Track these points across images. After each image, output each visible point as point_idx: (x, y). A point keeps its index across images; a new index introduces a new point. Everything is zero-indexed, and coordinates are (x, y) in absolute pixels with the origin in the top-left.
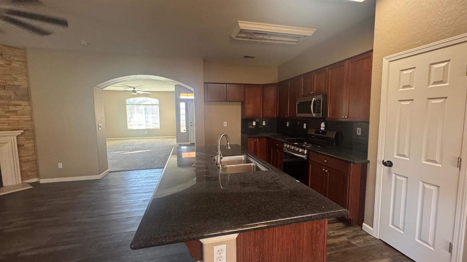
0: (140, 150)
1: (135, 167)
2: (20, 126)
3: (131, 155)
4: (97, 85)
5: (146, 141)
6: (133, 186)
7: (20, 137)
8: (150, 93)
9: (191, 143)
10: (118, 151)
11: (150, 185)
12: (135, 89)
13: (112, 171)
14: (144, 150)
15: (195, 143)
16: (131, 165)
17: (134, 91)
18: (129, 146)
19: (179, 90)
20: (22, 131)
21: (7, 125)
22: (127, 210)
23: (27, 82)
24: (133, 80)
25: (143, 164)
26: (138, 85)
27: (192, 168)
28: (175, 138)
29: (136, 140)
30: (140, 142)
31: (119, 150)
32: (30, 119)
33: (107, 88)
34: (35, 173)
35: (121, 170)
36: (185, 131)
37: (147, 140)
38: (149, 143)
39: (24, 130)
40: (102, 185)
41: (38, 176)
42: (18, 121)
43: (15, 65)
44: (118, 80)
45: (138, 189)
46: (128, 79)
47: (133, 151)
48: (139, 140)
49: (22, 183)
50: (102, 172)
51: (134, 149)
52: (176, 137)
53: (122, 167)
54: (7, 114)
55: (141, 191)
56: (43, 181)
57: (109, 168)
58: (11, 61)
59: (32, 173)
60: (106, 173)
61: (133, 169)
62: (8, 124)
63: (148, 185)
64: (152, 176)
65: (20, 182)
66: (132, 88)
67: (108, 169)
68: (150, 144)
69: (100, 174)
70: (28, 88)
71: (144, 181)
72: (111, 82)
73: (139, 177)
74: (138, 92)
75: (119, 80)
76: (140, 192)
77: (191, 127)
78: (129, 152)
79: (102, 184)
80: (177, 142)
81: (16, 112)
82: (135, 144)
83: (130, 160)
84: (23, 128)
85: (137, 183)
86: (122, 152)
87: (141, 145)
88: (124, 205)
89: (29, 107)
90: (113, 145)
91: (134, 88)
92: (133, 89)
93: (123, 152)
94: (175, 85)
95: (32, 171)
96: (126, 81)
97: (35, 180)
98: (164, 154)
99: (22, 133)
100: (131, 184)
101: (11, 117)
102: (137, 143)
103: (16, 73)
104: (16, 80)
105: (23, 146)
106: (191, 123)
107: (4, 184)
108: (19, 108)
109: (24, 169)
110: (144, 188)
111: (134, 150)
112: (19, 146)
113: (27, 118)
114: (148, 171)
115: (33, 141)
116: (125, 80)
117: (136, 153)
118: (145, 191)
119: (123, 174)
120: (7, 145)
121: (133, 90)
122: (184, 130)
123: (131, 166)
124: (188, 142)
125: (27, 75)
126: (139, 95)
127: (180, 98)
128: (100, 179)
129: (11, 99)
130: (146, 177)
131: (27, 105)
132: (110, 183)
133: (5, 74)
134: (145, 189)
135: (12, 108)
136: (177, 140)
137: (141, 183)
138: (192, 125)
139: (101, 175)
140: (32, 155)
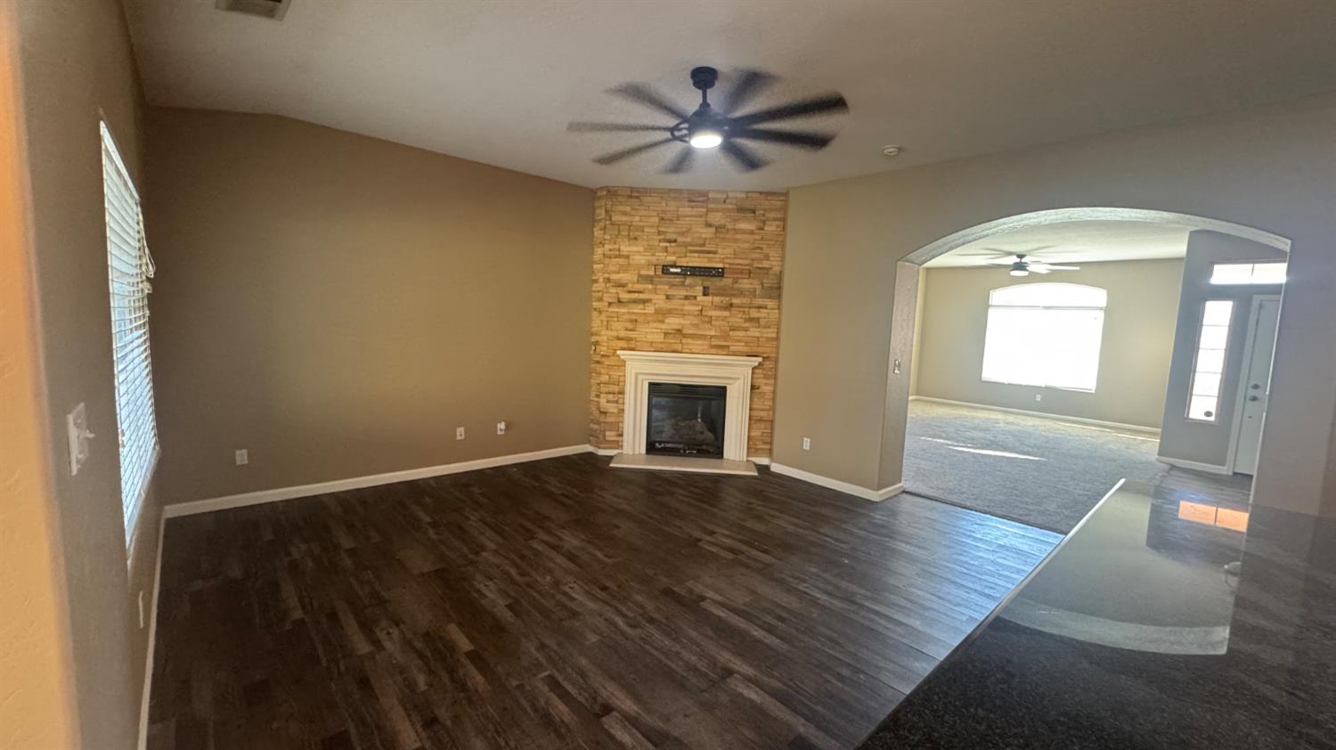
0: (1005, 449)
1: (976, 499)
2: (760, 350)
3: (972, 459)
4: (908, 257)
5: (1034, 426)
6: (955, 556)
7: (757, 371)
8: (1078, 268)
9: (1235, 474)
10: (940, 437)
11: (1006, 576)
12: (1024, 260)
13: (909, 490)
14: (1018, 453)
15: (1255, 474)
16: (964, 490)
17: (1020, 266)
18: (975, 429)
19: (1207, 250)
20: (760, 359)
21: (743, 344)
22: (917, 624)
23: (781, 261)
24: (1013, 231)
25: (1002, 498)
26: (1035, 245)
27: (1223, 577)
28: (1153, 434)
29: (1000, 416)
30: (1012, 423)
31: (944, 435)
32: (774, 335)
33: (932, 261)
34: (768, 447)
35: (934, 495)
36: (1212, 419)
37: (1037, 422)
38: (1046, 434)
39: (764, 358)
40: (875, 521)
41: (770, 453)
42: (758, 337)
43: (769, 229)
44: (963, 236)
45: (965, 574)
46: (995, 230)
47: (983, 448)
48: (1011, 418)
49: (747, 461)
50: (886, 487)
51: (988, 442)
52: (1159, 430)
53: (939, 489)
54: (747, 325)
55: (973, 582)
56: (776, 468)
57: (903, 478)
58: (764, 222)
59: (764, 447)
60: (893, 490)
61: (968, 504)
62: (746, 343)
63: (1000, 575)
64: (1025, 548)
65: (745, 459)
66: (1015, 257)
67: (900, 481)
68: (1047, 437)
69: (879, 488)
70: (781, 272)
71: (991, 557)
72: (945, 244)
73: (979, 536)
74: (1031, 268)
75: (967, 235)
76: (970, 585)
78: (970, 447)
79: (878, 517)
80: (1159, 454)
81: (757, 320)
82: (994, 427)
83: (965, 473)
84: (763, 353)
85: (965, 551)
86: (950, 442)
87: (1015, 436)
88: (915, 603)
89: (777, 311)
90: (933, 418)
91: (1021, 256)
92: (1018, 260)
93: (952, 445)
94: (1192, 234)
95: (764, 443)
96: (987, 236)
97: (764, 461)
98: (1088, 486)
99: (760, 364)
100: (949, 547)
101: (751, 329)
102: (1002, 425)
103: (768, 244)
104: (767, 258)
105: (758, 388)
106: (1256, 387)
107: (725, 456)
108: (763, 313)
109: (753, 434)
110: (985, 580)
111: (987, 445)
112: (753, 387)
113: (771, 333)
114: (1013, 527)
115: (772, 381)
116: (985, 233)
117: (991, 456)
118: (987, 591)
119: (935, 508)
120: (738, 382)
121: (1015, 264)
122: (1208, 414)
123: (963, 493)
124: (1222, 463)
125: (783, 246)
126: (1035, 278)
127: (1208, 284)
128: (877, 502)
129: (755, 296)
130: (1001, 546)
131: (775, 307)
132: (897, 522)
133: (753, 249)
134: (986, 583)
135: (754, 313)
136: (1161, 444)
137: (981, 557)
138: (1251, 399)
139: (881, 492)
140: (767, 410)
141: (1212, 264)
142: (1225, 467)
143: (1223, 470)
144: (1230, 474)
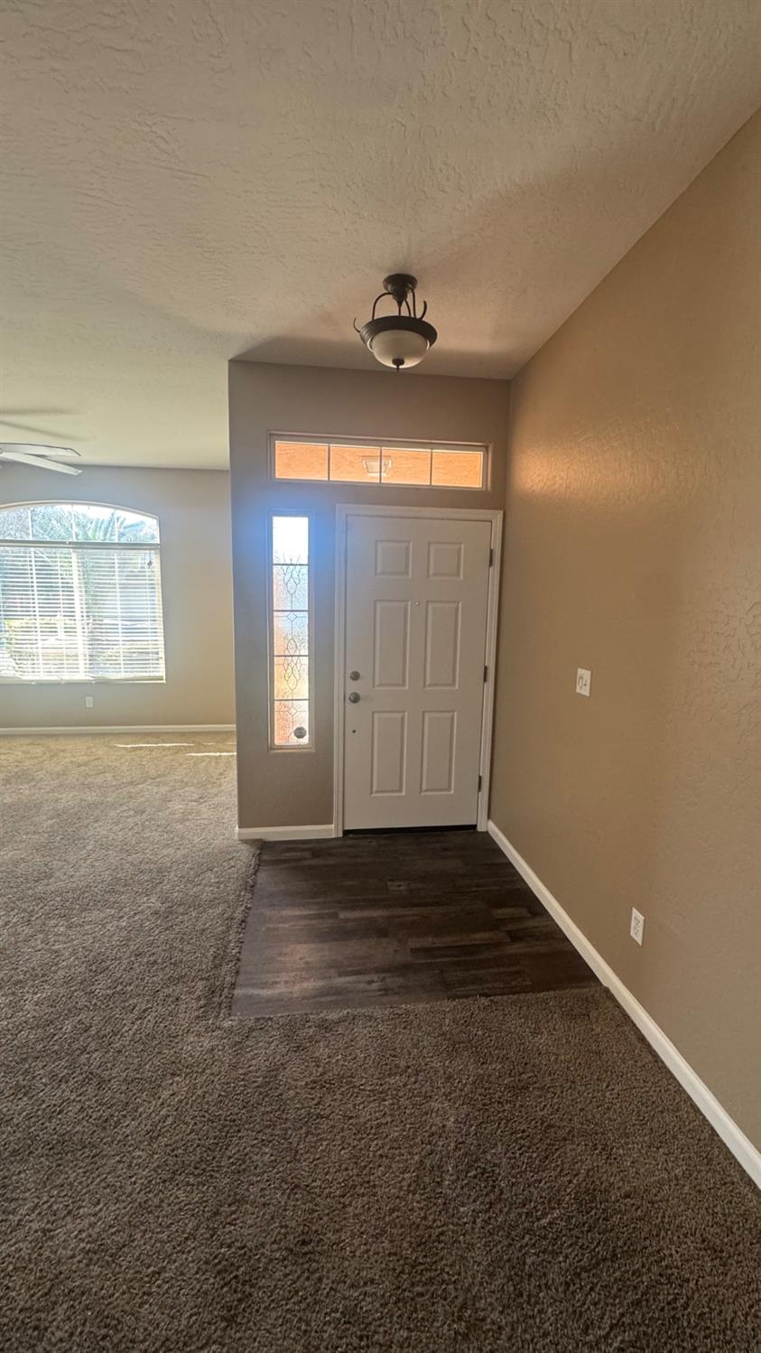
9: (346, 833)
106: (356, 676)
124: (328, 819)
141: (270, 437)
142: (333, 826)
143: (331, 831)
144: (341, 835)
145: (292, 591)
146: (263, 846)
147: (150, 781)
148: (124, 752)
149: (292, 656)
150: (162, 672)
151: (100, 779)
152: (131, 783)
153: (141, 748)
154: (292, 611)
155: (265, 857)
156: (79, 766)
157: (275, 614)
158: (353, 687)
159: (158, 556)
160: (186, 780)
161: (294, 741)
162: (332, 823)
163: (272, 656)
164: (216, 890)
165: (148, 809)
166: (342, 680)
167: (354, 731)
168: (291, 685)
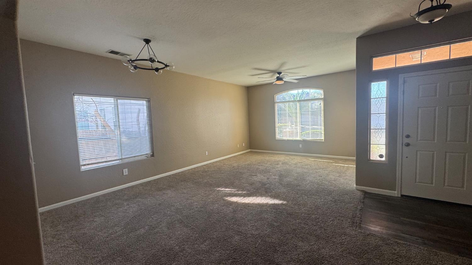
9: (402, 196)
17: (280, 79)
36: (384, 159)
74: (285, 79)
77: (405, 148)
91: (279, 73)
106: (408, 136)
122: (382, 156)
138: (408, 145)
141: (372, 57)
142: (396, 192)
143: (395, 193)
144: (400, 196)
145: (379, 107)
146: (365, 193)
147: (322, 169)
148: (312, 161)
149: (378, 129)
150: (323, 138)
151: (306, 167)
152: (316, 169)
153: (317, 161)
154: (378, 114)
155: (366, 196)
156: (300, 163)
157: (372, 115)
158: (406, 140)
159: (323, 101)
160: (333, 170)
161: (379, 159)
162: (395, 191)
163: (370, 129)
164: (349, 200)
165: (323, 176)
166: (401, 138)
167: (407, 157)
168: (378, 139)
